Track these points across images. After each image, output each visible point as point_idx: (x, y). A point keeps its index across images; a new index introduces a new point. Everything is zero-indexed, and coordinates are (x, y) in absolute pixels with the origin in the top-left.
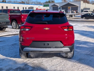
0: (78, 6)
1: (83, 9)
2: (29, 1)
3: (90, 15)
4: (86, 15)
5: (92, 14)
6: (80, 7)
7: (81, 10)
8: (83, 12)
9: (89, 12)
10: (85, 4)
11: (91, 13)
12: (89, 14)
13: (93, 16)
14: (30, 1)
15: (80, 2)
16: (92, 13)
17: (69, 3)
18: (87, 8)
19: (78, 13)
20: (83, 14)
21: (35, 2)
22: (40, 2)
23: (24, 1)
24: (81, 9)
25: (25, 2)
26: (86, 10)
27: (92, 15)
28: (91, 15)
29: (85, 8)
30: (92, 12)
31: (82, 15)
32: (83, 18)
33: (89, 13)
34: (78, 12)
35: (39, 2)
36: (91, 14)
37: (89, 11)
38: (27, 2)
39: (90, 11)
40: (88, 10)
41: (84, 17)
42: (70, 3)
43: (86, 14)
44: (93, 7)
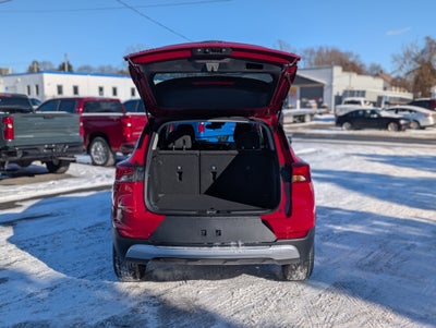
0: (323, 85)
1: (340, 94)
3: (367, 116)
4: (352, 117)
5: (373, 112)
6: (331, 86)
7: (335, 97)
8: (343, 106)
9: (363, 103)
11: (371, 107)
12: (364, 111)
13: (376, 118)
15: (329, 70)
16: (375, 108)
19: (324, 107)
20: (341, 110)
24: (335, 93)
26: (353, 96)
27: (376, 116)
28: (372, 116)
30: (374, 104)
32: (342, 126)
33: (364, 107)
34: (326, 105)
36: (369, 112)
37: (362, 99)
39: (365, 102)
40: (358, 96)
41: (346, 124)
43: (352, 113)
44: (375, 88)
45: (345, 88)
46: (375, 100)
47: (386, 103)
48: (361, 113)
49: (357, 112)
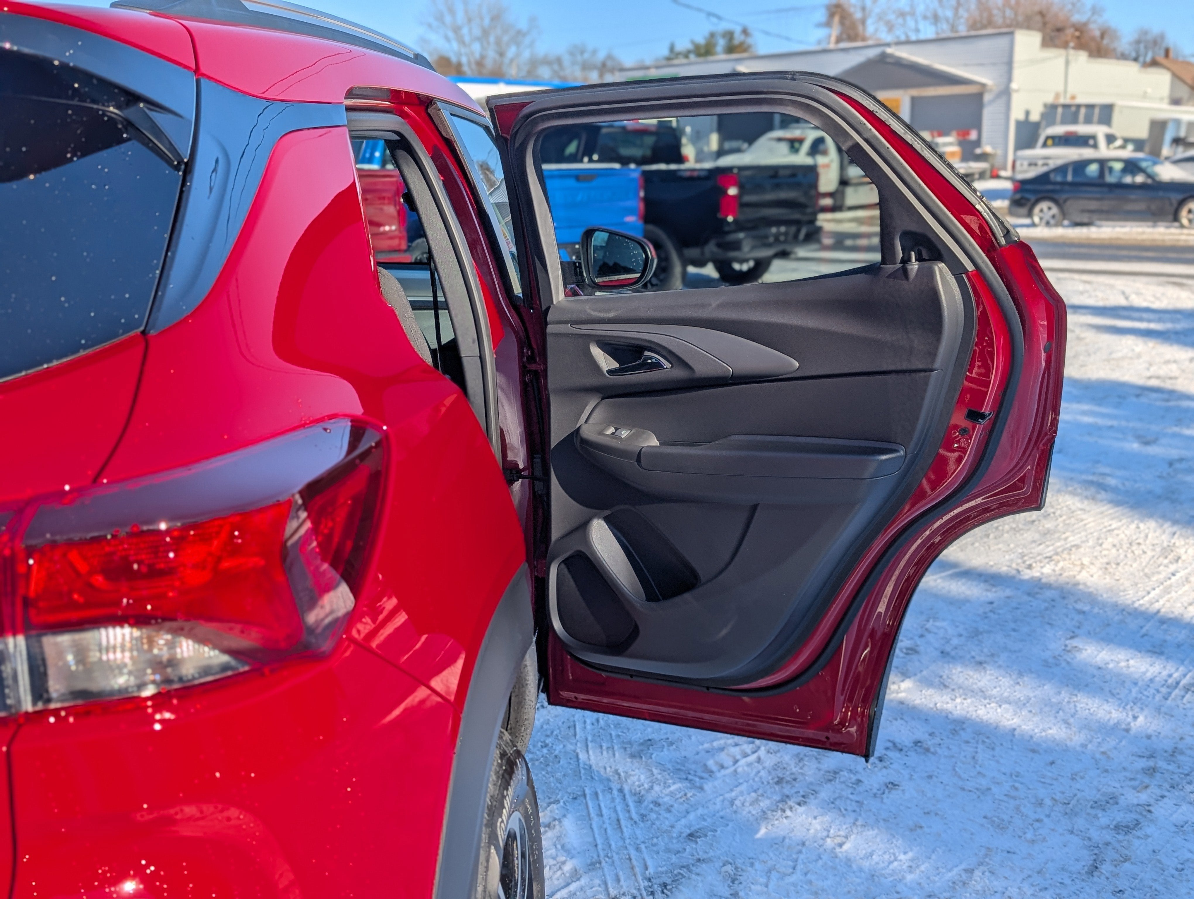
0: (983, 85)
1: (1035, 117)
2: (502, 54)
3: (1110, 179)
4: (1064, 183)
5: (1131, 167)
6: (1006, 93)
7: (1019, 124)
8: (1038, 152)
9: (1102, 142)
10: (1061, 61)
11: (1128, 153)
12: (1102, 163)
13: (1142, 187)
14: (511, 52)
15: (1002, 42)
16: (1140, 155)
17: (889, 50)
18: (1081, 100)
19: (983, 157)
20: (1033, 164)
21: (559, 61)
22: (610, 57)
23: (459, 54)
24: (1017, 114)
25: (464, 60)
26: (1074, 121)
27: (1139, 179)
28: (1128, 179)
29: (1062, 101)
30: (1139, 145)
31: (1024, 182)
32: (1030, 215)
33: (1104, 151)
34: (988, 149)
35: (601, 56)
36: (1118, 166)
37: (1100, 131)
38: (483, 57)
39: (1110, 139)
40: (1088, 121)
41: (1044, 205)
42: (904, 53)
43: (1062, 169)
44: (1145, 96)
45: (1050, 99)
46: (1142, 132)
47: (1177, 141)
48: (1093, 169)
49: (1080, 166)
